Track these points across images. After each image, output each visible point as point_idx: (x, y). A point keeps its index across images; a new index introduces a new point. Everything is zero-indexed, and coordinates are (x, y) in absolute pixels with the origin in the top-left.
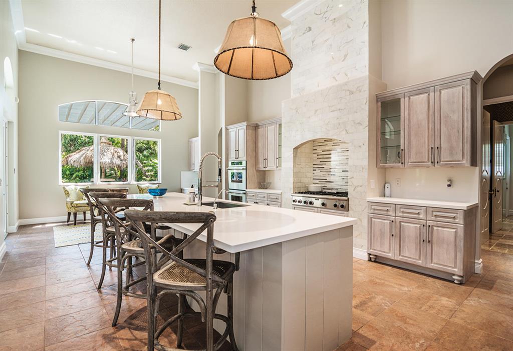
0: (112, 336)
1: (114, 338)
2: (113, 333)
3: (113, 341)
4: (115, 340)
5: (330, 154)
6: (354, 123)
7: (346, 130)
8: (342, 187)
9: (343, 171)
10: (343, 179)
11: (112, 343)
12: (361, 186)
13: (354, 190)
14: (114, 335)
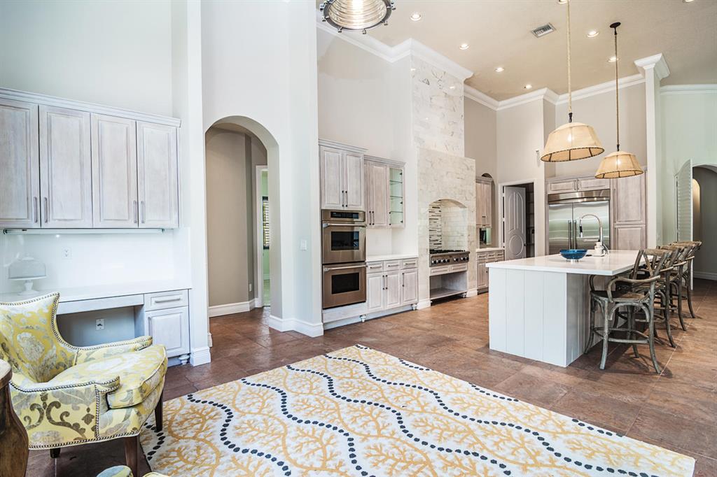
6: (470, 193)
7: (465, 197)
12: (473, 242)
13: (470, 245)
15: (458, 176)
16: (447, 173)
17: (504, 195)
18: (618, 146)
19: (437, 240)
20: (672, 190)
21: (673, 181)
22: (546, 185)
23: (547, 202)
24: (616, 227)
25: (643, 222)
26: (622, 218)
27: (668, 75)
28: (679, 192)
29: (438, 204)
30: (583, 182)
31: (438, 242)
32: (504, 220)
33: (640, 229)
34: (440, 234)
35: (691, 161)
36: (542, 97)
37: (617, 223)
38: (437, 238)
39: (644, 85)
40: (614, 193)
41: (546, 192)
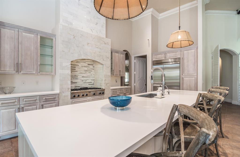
0: (223, 154)
1: (223, 153)
2: (222, 155)
3: (224, 153)
4: (223, 152)
5: (75, 67)
6: (106, 57)
7: (103, 59)
8: (82, 85)
9: (82, 77)
10: (83, 81)
11: (225, 152)
12: (109, 83)
13: (106, 85)
14: (222, 154)
15: (97, 47)
16: (88, 44)
17: (135, 61)
18: (180, 27)
19: (91, 82)
20: (210, 60)
21: (210, 56)
22: (152, 56)
23: (152, 64)
24: (183, 77)
25: (196, 74)
26: (186, 72)
27: (208, 3)
28: (213, 63)
29: (92, 63)
30: (168, 54)
31: (92, 83)
32: (135, 73)
33: (194, 78)
34: (93, 79)
35: (219, 45)
36: (151, 13)
37: (184, 75)
38: (91, 81)
39: (197, 7)
40: (182, 59)
41: (152, 60)
